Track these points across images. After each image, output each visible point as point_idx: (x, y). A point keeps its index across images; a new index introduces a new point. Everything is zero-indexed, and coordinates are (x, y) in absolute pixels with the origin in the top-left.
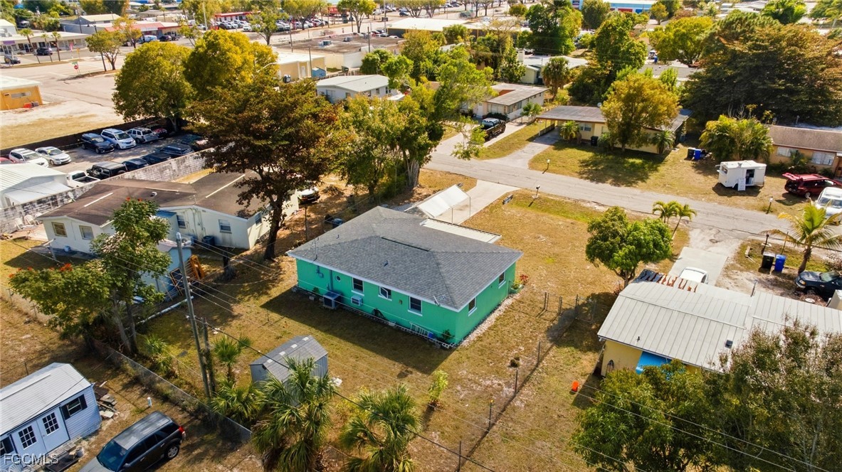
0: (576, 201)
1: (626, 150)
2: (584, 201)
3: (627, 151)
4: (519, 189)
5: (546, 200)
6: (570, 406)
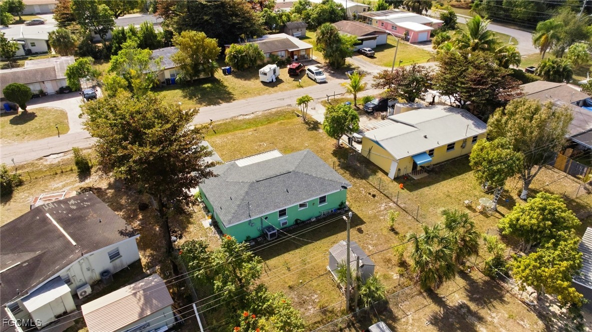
1: (195, 80)
5: (219, 126)
6: (411, 193)
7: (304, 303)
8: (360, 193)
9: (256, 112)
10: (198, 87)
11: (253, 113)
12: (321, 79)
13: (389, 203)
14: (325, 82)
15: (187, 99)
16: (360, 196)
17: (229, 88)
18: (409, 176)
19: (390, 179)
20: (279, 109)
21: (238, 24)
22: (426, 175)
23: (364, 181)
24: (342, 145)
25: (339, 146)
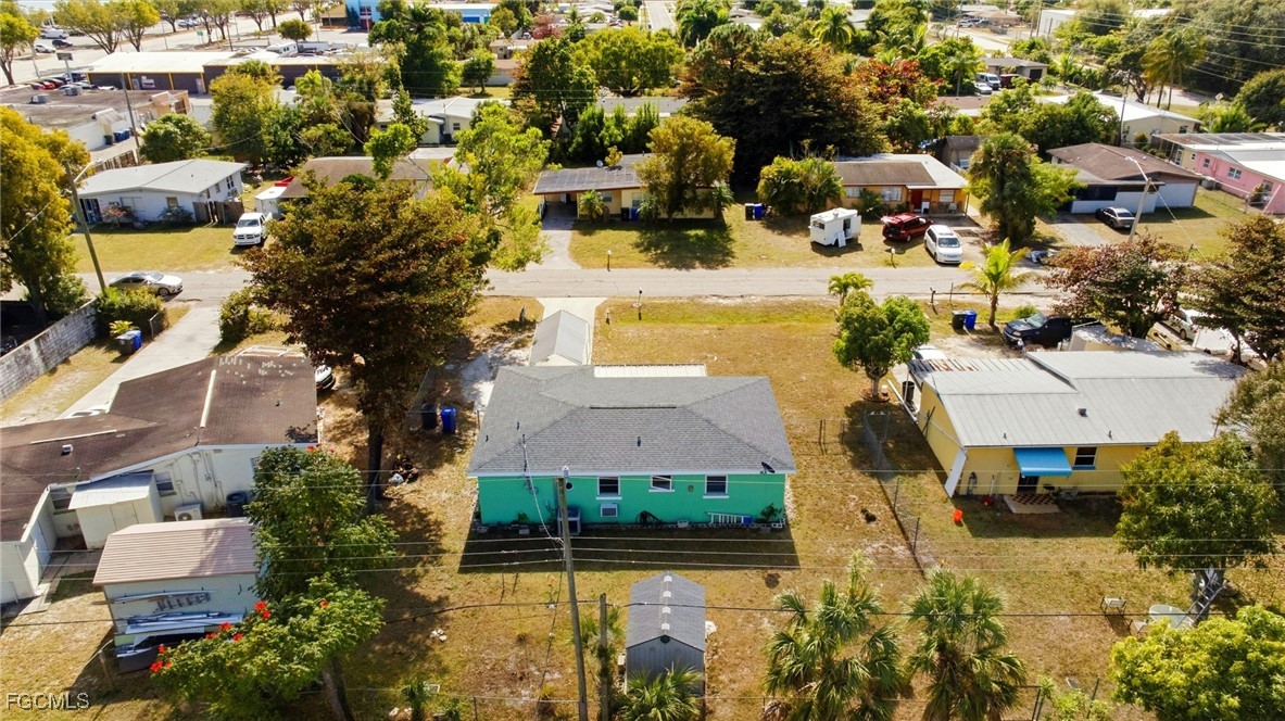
0: (692, 299)
1: (675, 219)
2: (700, 297)
3: (677, 221)
4: (605, 299)
5: (655, 307)
6: (974, 540)
7: (521, 679)
8: (843, 503)
9: (750, 296)
10: (675, 233)
11: (742, 296)
12: (949, 256)
13: (894, 545)
14: (956, 264)
15: (637, 250)
16: (836, 509)
17: (737, 244)
18: (1003, 501)
19: (944, 494)
20: (804, 299)
21: (815, 119)
22: (1053, 509)
23: (875, 482)
24: (886, 395)
25: (876, 396)
